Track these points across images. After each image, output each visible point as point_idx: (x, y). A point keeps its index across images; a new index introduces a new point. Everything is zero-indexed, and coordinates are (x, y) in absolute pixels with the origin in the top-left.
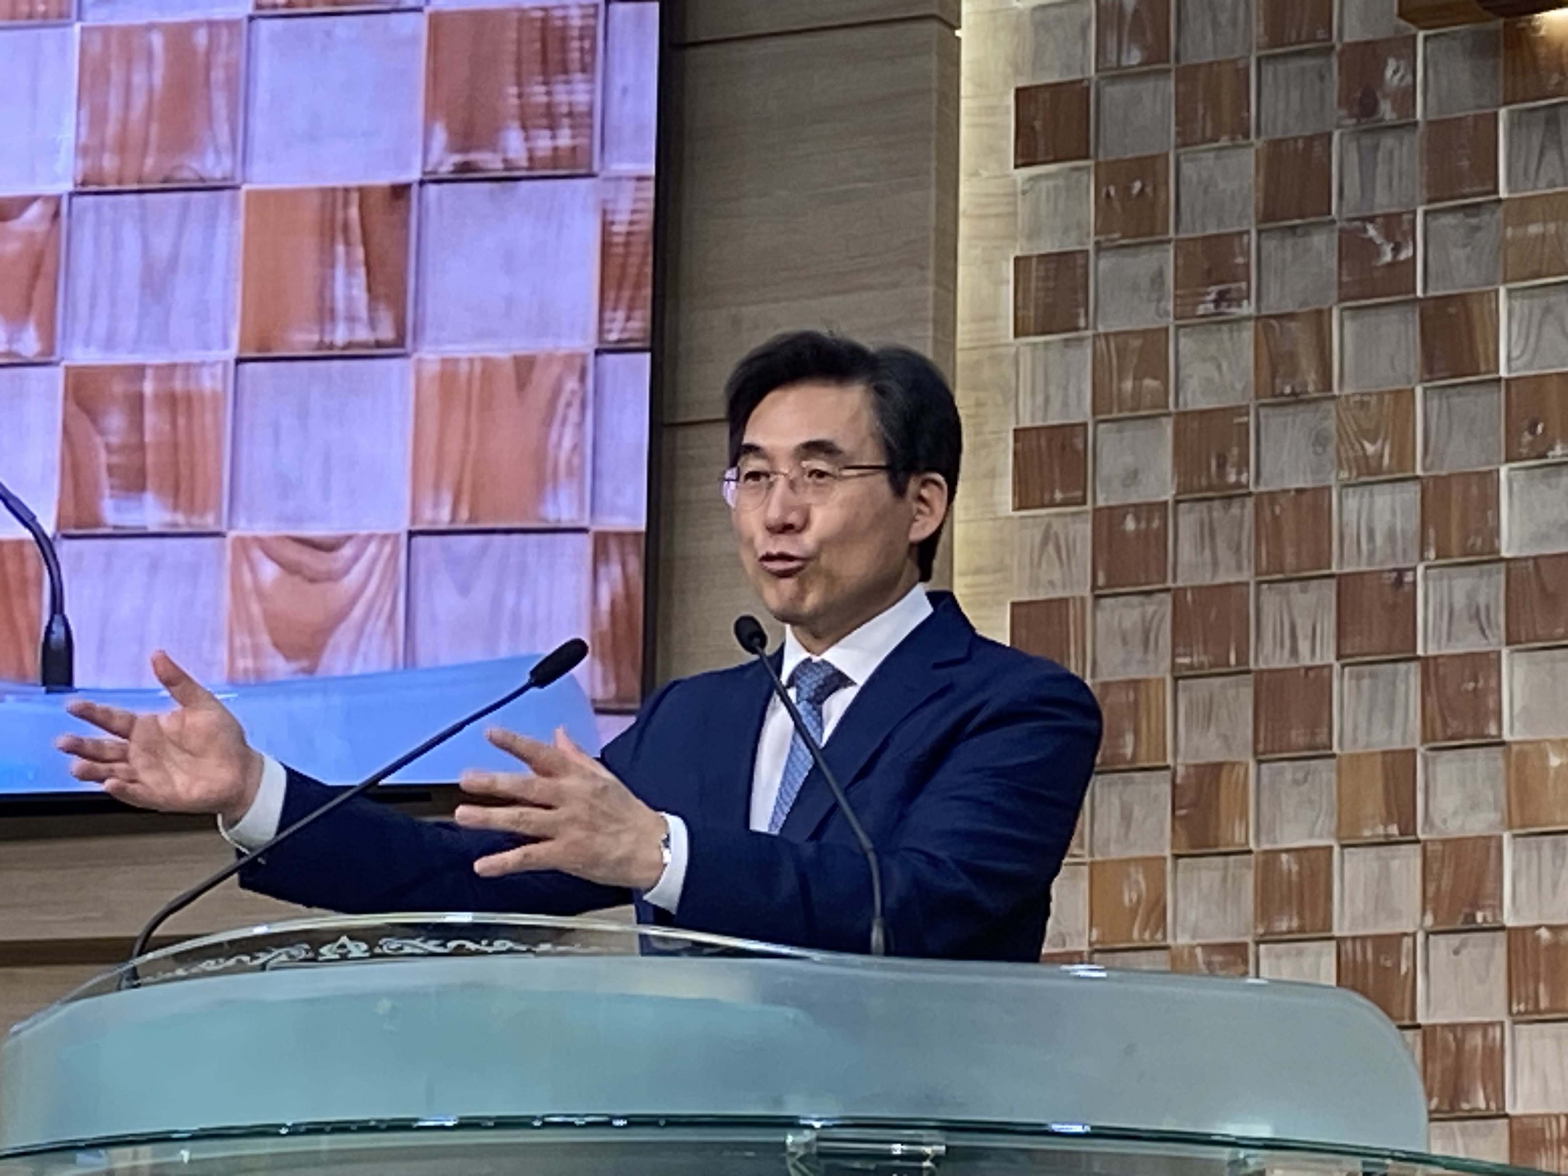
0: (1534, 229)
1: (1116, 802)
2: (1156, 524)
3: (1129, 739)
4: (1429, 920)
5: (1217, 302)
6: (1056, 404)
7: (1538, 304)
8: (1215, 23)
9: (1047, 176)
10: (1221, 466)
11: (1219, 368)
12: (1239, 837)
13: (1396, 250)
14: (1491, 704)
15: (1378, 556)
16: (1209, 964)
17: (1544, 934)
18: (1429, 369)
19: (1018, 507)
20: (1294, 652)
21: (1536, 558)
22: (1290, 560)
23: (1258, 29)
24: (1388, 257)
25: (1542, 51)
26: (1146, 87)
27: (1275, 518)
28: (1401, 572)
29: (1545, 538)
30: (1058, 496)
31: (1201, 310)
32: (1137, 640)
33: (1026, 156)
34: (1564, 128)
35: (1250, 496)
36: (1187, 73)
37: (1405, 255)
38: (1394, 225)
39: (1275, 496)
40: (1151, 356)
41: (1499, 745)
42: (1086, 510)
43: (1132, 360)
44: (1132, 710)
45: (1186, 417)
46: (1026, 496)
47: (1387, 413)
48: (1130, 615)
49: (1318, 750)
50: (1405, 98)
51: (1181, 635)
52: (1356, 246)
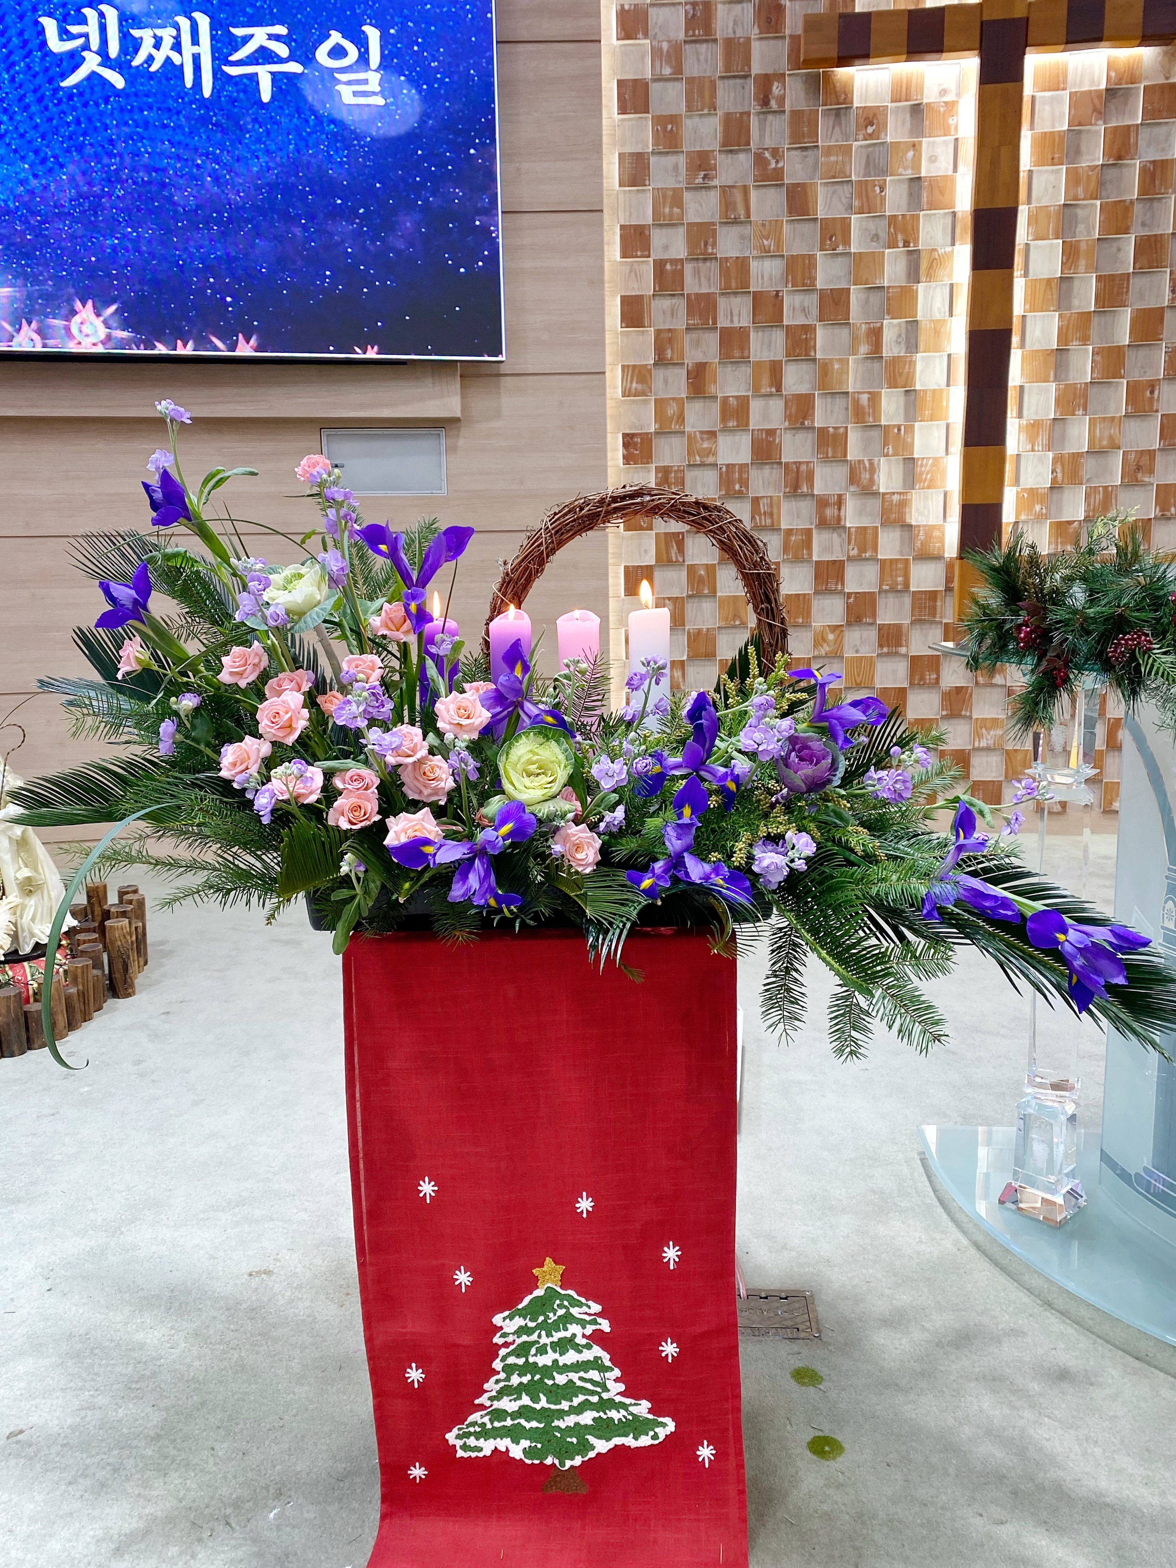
1: (661, 376)
2: (679, 267)
4: (787, 424)
5: (704, 179)
6: (634, 217)
7: (831, 189)
8: (698, 60)
9: (628, 120)
10: (706, 245)
11: (701, 206)
12: (713, 391)
13: (777, 162)
14: (812, 343)
15: (766, 285)
16: (702, 439)
17: (831, 430)
18: (791, 211)
19: (622, 257)
20: (732, 321)
21: (831, 290)
22: (733, 285)
23: (720, 64)
24: (773, 165)
25: (838, 85)
26: (669, 85)
27: (728, 268)
28: (778, 292)
29: (831, 282)
31: (697, 181)
32: (668, 314)
33: (623, 110)
34: (843, 118)
35: (716, 258)
36: (690, 81)
37: (780, 165)
38: (776, 153)
39: (727, 259)
40: (677, 199)
41: (814, 360)
42: (651, 260)
43: (669, 200)
44: (670, 340)
45: (690, 225)
46: (626, 253)
47: (773, 229)
48: (666, 303)
49: (745, 359)
50: (781, 100)
51: (690, 312)
52: (759, 160)
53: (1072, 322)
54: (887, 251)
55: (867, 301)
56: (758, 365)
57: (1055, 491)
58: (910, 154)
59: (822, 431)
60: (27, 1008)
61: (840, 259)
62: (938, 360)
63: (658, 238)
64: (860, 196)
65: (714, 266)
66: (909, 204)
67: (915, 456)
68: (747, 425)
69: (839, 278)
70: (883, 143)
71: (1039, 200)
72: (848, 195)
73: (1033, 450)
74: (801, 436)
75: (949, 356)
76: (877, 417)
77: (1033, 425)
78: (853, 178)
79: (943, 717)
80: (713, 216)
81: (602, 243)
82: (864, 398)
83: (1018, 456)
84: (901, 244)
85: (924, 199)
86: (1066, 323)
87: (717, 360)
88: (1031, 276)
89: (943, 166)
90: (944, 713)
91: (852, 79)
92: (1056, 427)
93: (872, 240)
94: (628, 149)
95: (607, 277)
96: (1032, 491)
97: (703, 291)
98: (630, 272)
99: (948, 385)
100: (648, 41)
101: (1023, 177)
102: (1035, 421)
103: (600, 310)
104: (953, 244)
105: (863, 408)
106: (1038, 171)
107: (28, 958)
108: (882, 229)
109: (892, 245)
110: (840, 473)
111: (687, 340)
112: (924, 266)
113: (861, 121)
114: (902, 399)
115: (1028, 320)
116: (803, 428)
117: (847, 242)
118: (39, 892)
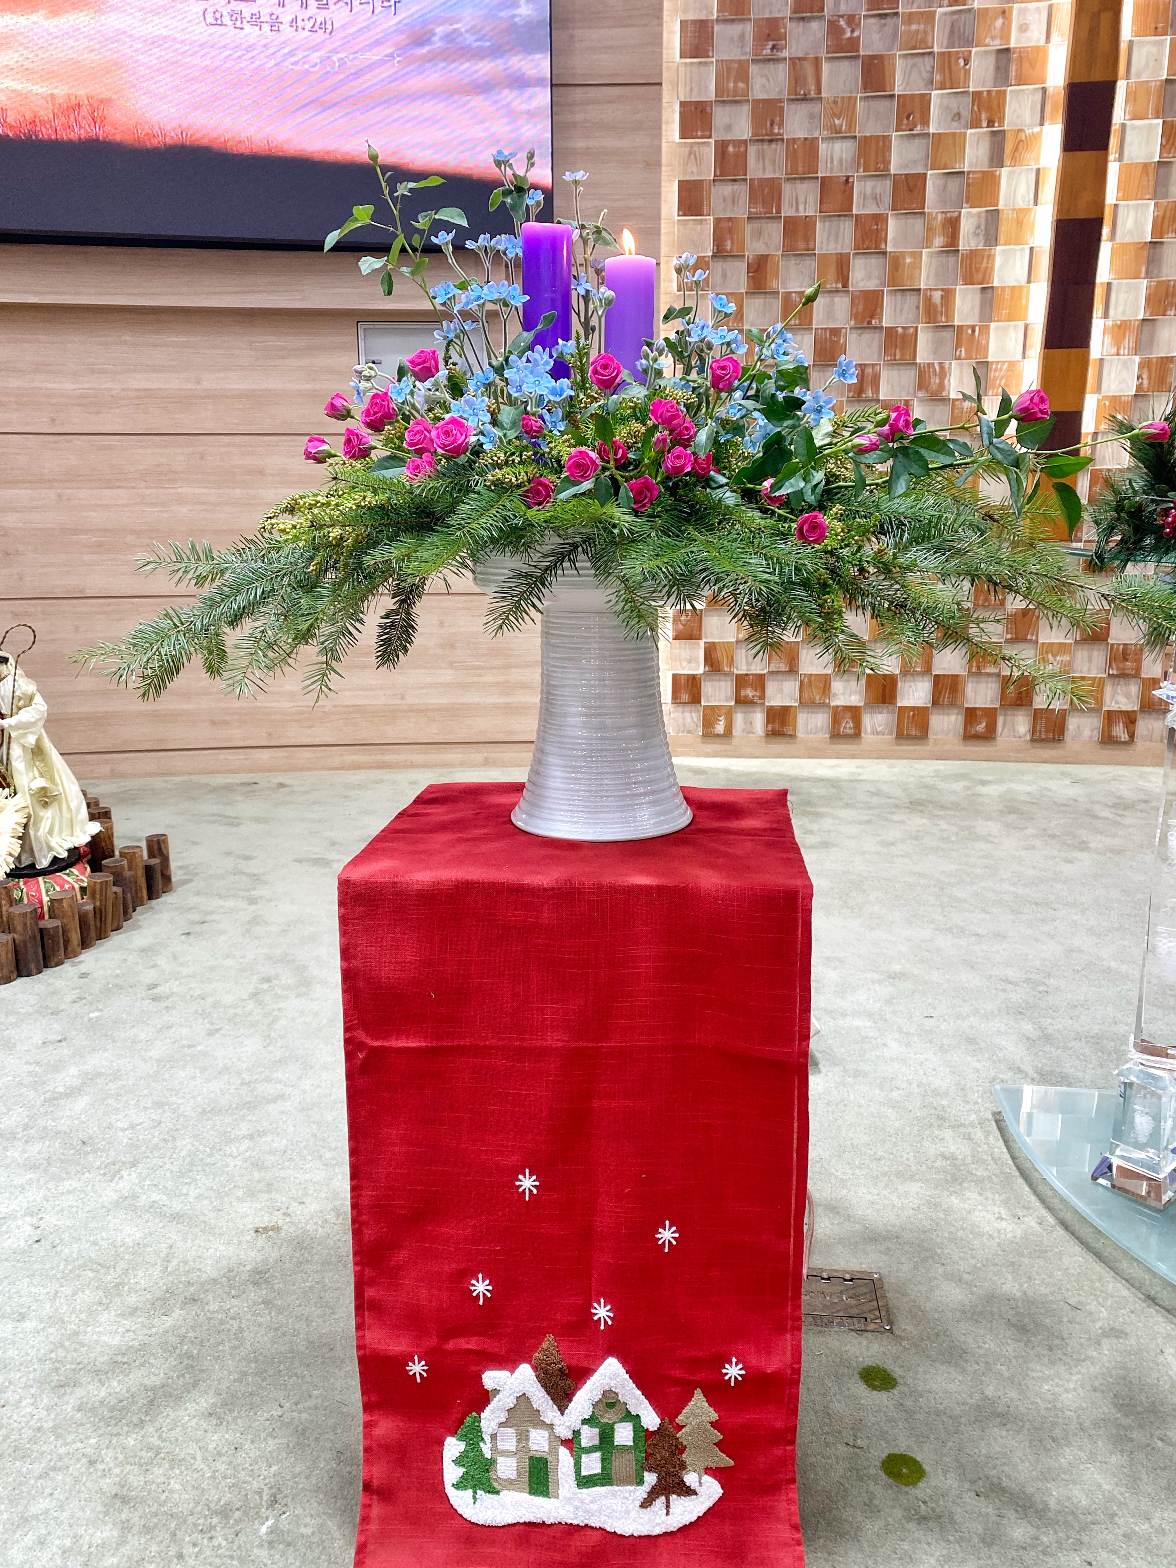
0: (914, 27)
1: (720, 269)
2: (742, 149)
3: (729, 242)
4: (853, 323)
5: (772, 50)
6: (695, 92)
7: (910, 61)
10: (772, 125)
11: (768, 80)
12: (774, 285)
13: (853, 31)
14: (883, 235)
15: (835, 169)
17: (900, 330)
18: (866, 87)
19: (681, 138)
20: (797, 210)
21: (906, 175)
22: (800, 169)
24: (848, 35)
27: (795, 151)
28: (848, 177)
29: (907, 166)
30: (699, 133)
31: (765, 52)
32: (729, 201)
35: (782, 140)
37: (856, 34)
38: (852, 20)
39: (794, 140)
40: (741, 72)
41: (884, 253)
42: (712, 141)
43: (733, 74)
44: (730, 230)
45: (756, 102)
46: (685, 133)
47: (845, 107)
48: (727, 189)
49: (809, 252)
51: (752, 200)
52: (834, 29)
53: (1168, 213)
54: (969, 131)
55: (945, 188)
56: (824, 256)
57: (1140, 399)
58: (999, 22)
59: (891, 331)
60: (42, 924)
61: (917, 141)
62: (1018, 253)
63: (720, 116)
64: (942, 70)
65: (780, 150)
66: (996, 79)
67: (990, 359)
68: (810, 323)
69: (915, 162)
70: (970, 10)
71: (1138, 75)
72: (929, 68)
73: (1118, 354)
74: (867, 336)
75: (1032, 249)
76: (949, 315)
77: (1119, 327)
78: (936, 49)
79: (1007, 641)
80: (780, 92)
81: (659, 120)
82: (937, 296)
83: (1102, 360)
84: (985, 124)
85: (1013, 74)
86: (1161, 213)
87: (780, 253)
88: (1126, 159)
89: (1035, 36)
90: (1009, 636)
92: (1144, 328)
93: (953, 120)
94: (691, 17)
95: (664, 161)
96: (1114, 399)
97: (768, 176)
98: (690, 154)
99: (1029, 281)
101: (1123, 46)
102: (1122, 321)
103: (656, 195)
104: (1042, 124)
105: (935, 306)
106: (1139, 42)
107: (44, 873)
108: (965, 106)
109: (976, 124)
110: (909, 377)
111: (748, 229)
112: (1009, 148)
114: (978, 297)
115: (1121, 210)
116: (870, 328)
117: (926, 122)
118: (56, 803)
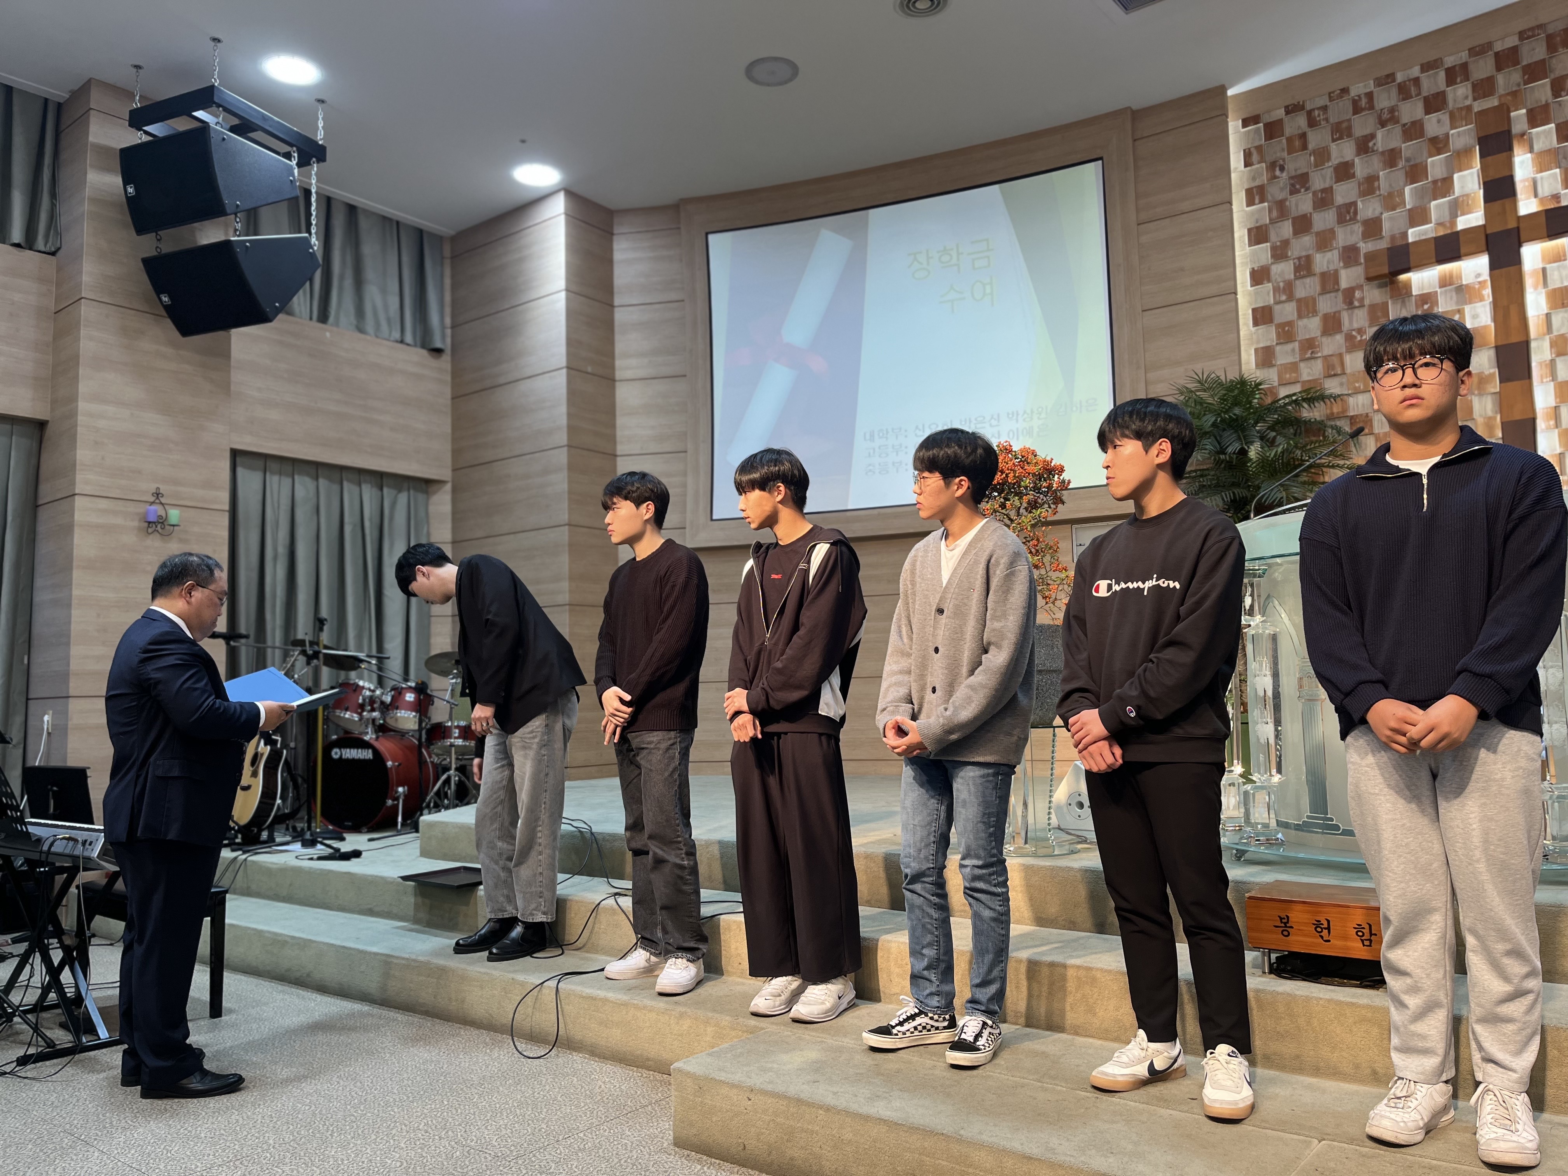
5: (1311, 354)
8: (1305, 288)
9: (1262, 329)
22: (1336, 413)
23: (1318, 288)
25: (1401, 284)
26: (1285, 305)
31: (1307, 356)
33: (1256, 323)
34: (1407, 304)
36: (1299, 301)
40: (1294, 368)
43: (1289, 370)
45: (1304, 382)
50: (1362, 300)
52: (1349, 337)
65: (1322, 404)
71: (1558, 330)
80: (1319, 374)
91: (1410, 280)
94: (1262, 345)
100: (1270, 284)
106: (1555, 312)
113: (1419, 303)
